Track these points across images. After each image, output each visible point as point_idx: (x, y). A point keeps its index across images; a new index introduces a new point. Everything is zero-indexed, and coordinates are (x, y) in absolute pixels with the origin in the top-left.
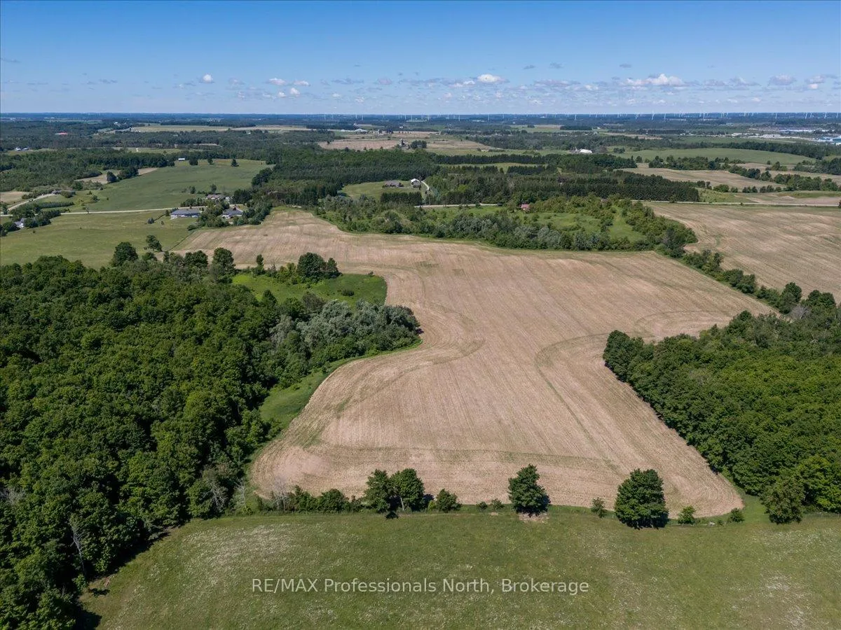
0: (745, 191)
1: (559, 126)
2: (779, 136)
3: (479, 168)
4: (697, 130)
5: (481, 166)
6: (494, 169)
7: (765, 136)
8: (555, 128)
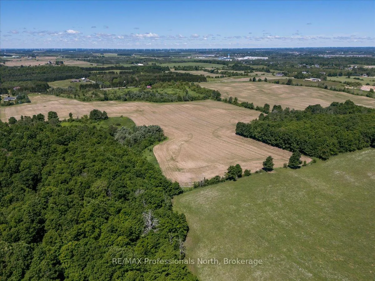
0: (215, 78)
1: (117, 54)
2: (204, 58)
3: (106, 72)
4: (175, 56)
5: (107, 71)
6: (113, 73)
7: (200, 58)
8: (115, 55)
